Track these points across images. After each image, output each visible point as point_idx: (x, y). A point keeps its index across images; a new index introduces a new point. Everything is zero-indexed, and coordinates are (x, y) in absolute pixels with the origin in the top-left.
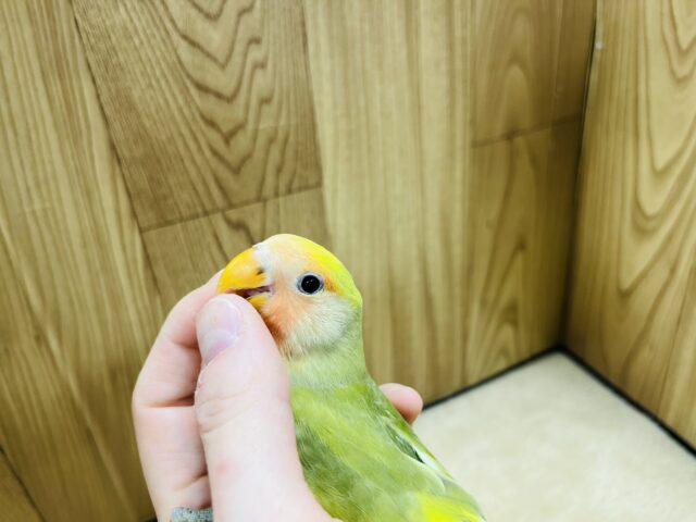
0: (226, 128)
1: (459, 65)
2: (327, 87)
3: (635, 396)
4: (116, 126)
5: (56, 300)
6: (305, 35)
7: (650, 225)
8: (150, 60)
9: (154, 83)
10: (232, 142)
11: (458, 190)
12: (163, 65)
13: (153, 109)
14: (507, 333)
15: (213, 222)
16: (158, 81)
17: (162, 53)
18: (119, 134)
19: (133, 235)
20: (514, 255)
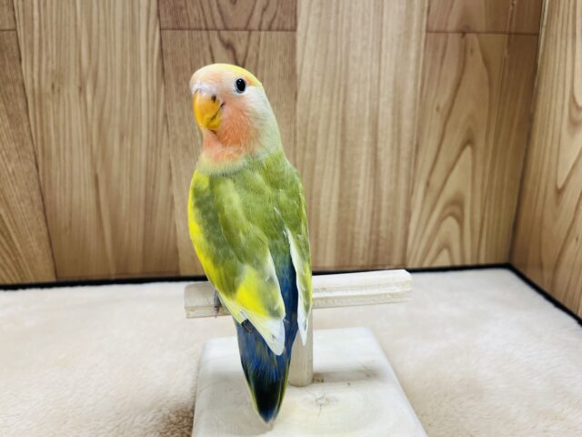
5: (97, 64)
15: (211, 37)
19: (155, 30)
20: (463, 148)
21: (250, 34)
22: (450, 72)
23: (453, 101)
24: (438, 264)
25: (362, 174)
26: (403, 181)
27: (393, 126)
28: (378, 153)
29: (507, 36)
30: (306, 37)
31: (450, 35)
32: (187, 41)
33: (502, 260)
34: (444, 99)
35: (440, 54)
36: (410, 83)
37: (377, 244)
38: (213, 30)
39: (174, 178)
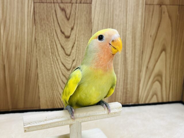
15: (55, 6)
19: (32, 3)
20: (161, 52)
21: (72, 5)
22: (156, 21)
23: (157, 33)
24: (152, 102)
25: (120, 63)
26: (137, 66)
27: (132, 43)
28: (126, 54)
29: (178, 6)
30: (95, 6)
31: (155, 6)
32: (45, 8)
33: (178, 99)
34: (153, 32)
35: (151, 13)
36: (139, 25)
37: (126, 94)
38: (56, 3)
39: (39, 66)
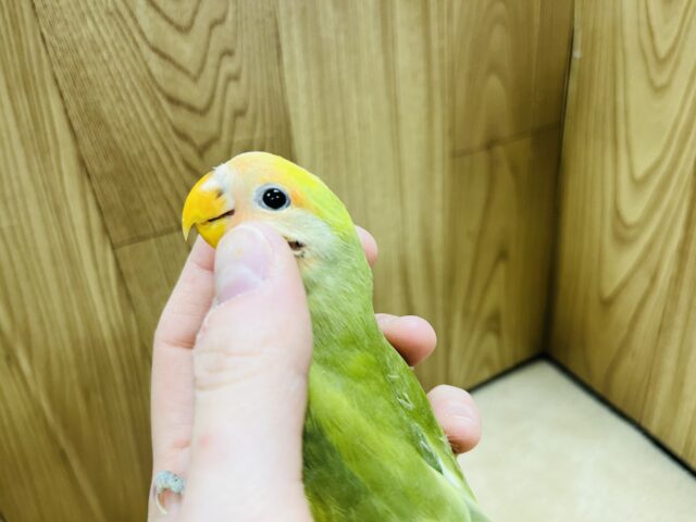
0: (199, 141)
1: (436, 75)
2: (302, 99)
3: (619, 404)
4: (85, 141)
5: (26, 319)
6: (279, 47)
7: (632, 233)
8: (119, 73)
9: (124, 97)
10: (206, 156)
11: (438, 200)
12: (133, 78)
13: (123, 122)
14: (491, 342)
16: (128, 95)
17: (132, 65)
18: (88, 149)
19: (105, 251)
20: (496, 264)
31: (476, 155)
32: (155, 251)
36: (438, 217)
